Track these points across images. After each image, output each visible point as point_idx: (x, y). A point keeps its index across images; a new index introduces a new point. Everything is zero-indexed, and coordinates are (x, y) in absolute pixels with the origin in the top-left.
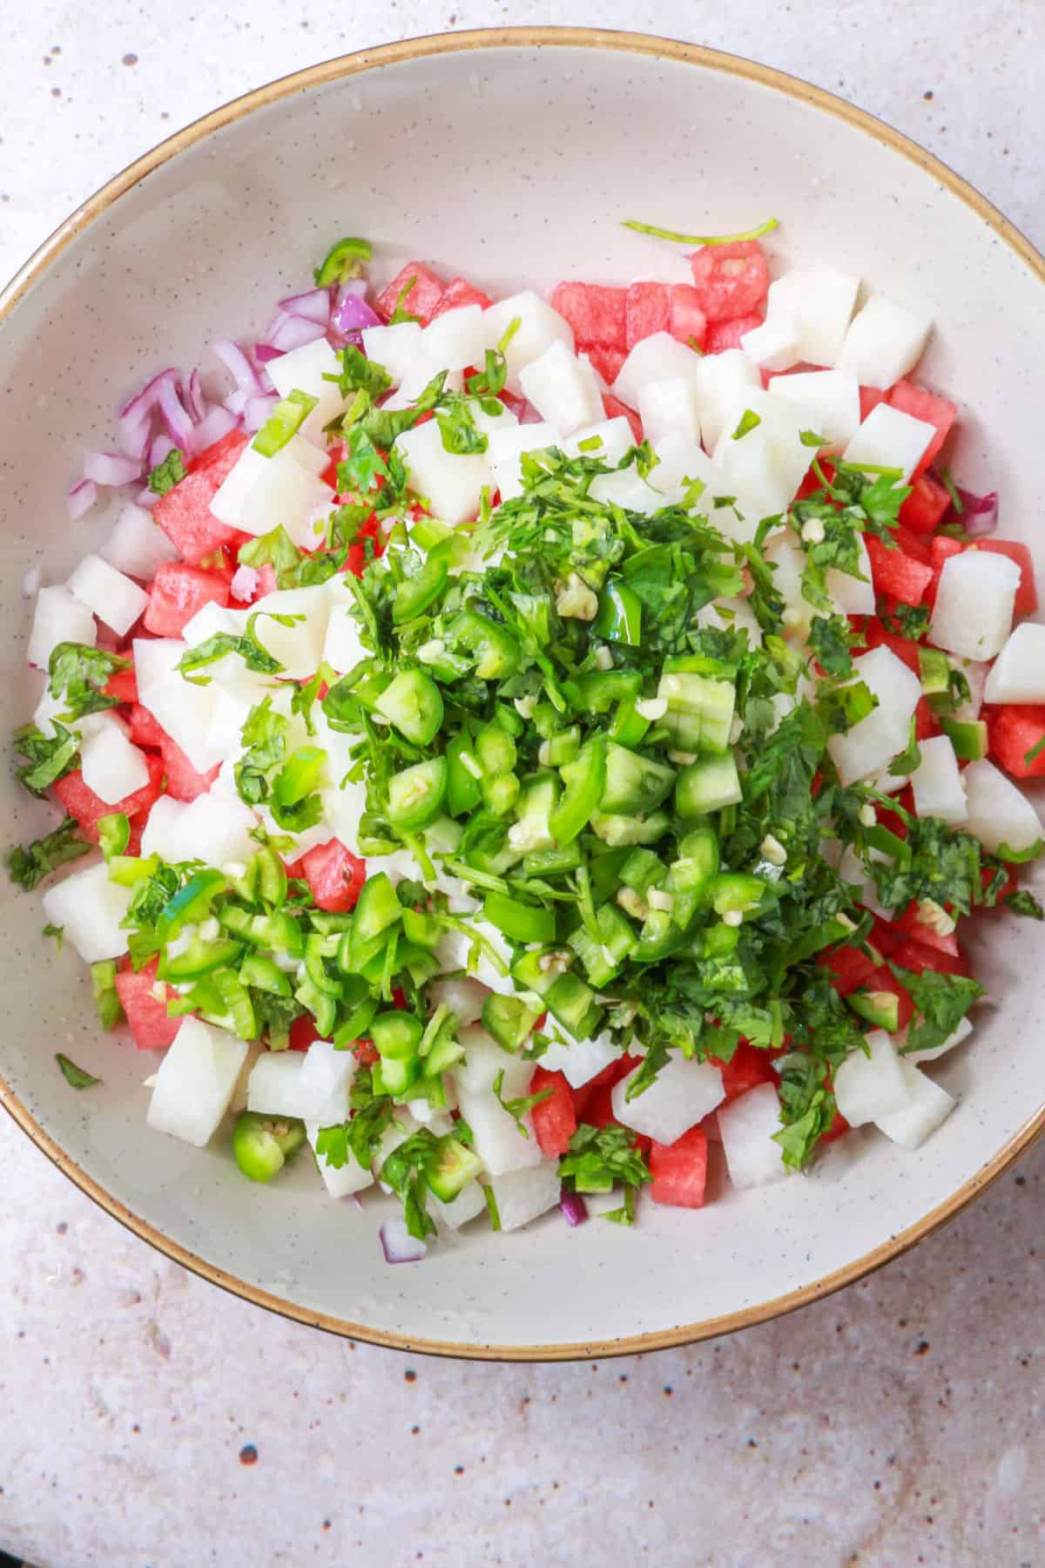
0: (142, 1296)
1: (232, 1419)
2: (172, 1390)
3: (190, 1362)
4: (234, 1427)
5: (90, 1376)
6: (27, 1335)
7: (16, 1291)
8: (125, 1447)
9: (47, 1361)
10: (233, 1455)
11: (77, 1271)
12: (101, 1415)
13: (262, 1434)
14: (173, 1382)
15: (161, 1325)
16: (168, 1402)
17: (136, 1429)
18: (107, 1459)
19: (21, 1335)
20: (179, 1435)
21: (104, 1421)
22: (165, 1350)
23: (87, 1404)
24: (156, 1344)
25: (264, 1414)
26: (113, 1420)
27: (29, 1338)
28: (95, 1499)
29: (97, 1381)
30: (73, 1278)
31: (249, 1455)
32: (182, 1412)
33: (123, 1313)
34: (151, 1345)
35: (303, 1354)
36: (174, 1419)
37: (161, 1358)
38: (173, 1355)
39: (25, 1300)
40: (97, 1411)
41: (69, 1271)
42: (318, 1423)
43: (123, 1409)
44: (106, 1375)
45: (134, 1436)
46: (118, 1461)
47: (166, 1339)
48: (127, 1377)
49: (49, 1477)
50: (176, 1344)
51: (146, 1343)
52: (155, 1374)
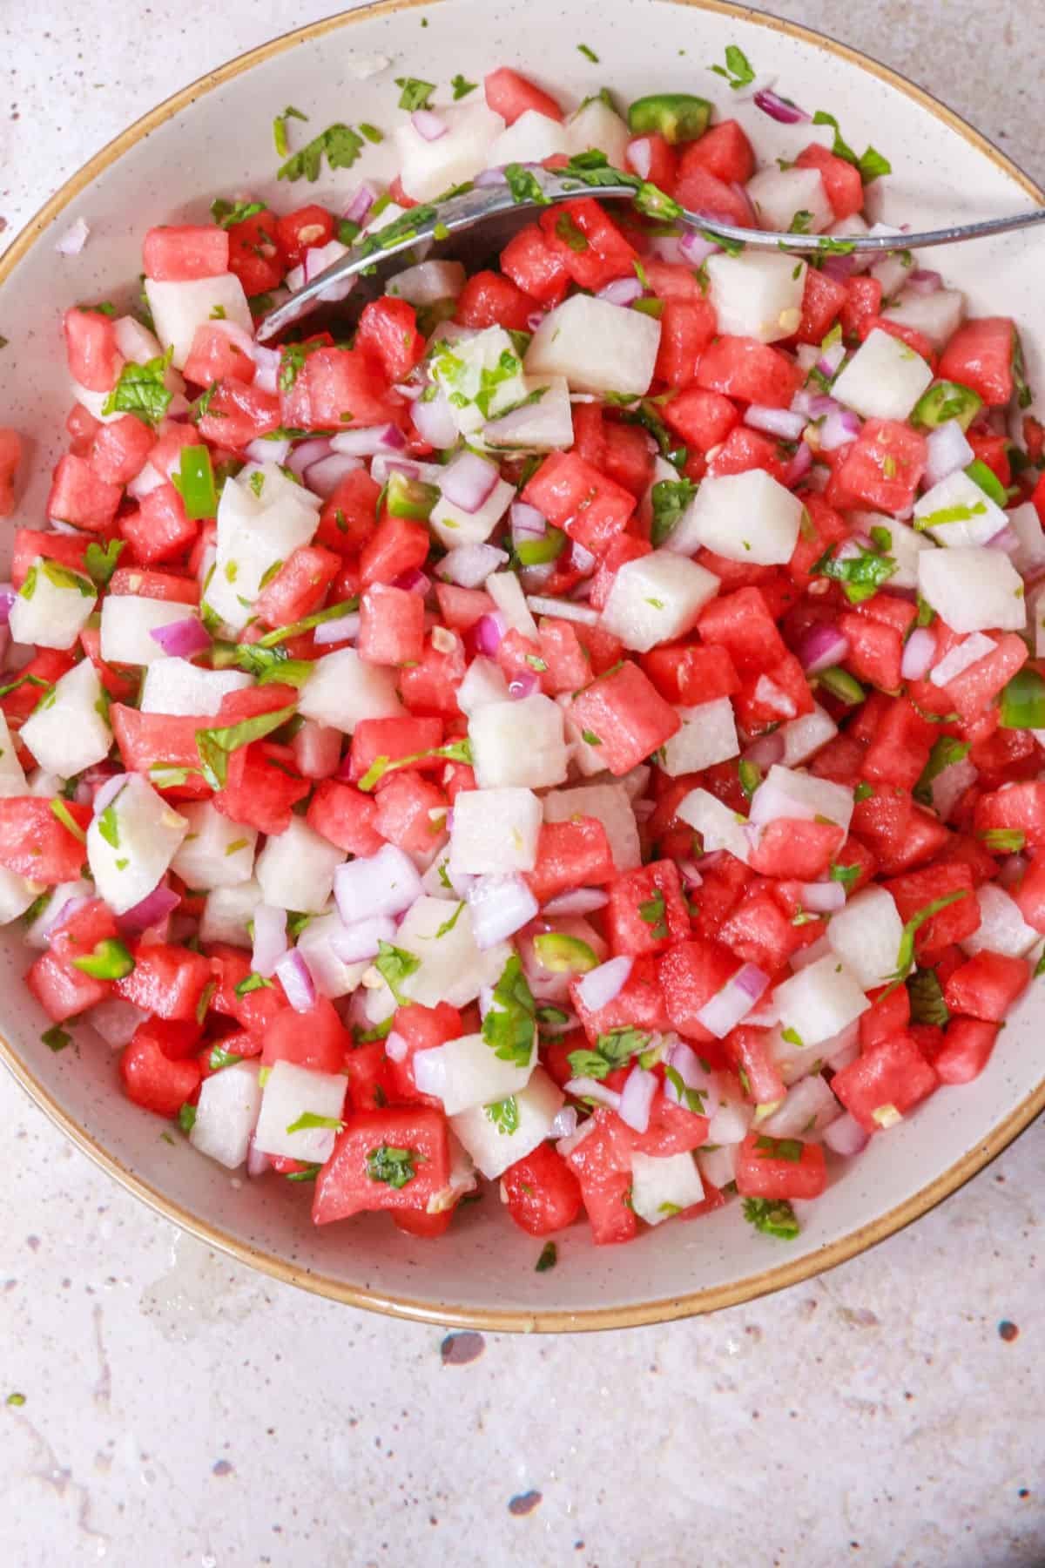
0: (814, 1298)
1: (970, 1319)
2: (905, 1342)
3: (897, 1310)
4: (976, 1322)
5: (836, 1394)
6: (760, 1410)
7: (719, 1388)
8: (914, 1418)
9: (793, 1415)
10: (996, 1341)
11: (748, 1330)
12: (873, 1412)
13: (1000, 1308)
14: (900, 1335)
15: (849, 1304)
16: (912, 1354)
17: (908, 1396)
18: (906, 1441)
19: (756, 1415)
20: (944, 1369)
21: (879, 1416)
22: (871, 1319)
23: (855, 1414)
24: (858, 1321)
25: (988, 1292)
26: (885, 1408)
27: (764, 1412)
28: (931, 1478)
29: (845, 1391)
30: (751, 1337)
31: (1008, 1331)
32: (928, 1349)
33: (814, 1325)
34: (857, 1327)
35: (972, 1221)
36: (928, 1361)
37: (873, 1329)
38: (879, 1316)
39: (732, 1388)
40: (866, 1413)
41: (742, 1335)
42: (1033, 1258)
43: (884, 1392)
44: (847, 1382)
45: (913, 1403)
46: (918, 1433)
47: (862, 1311)
48: (864, 1366)
49: (882, 1497)
50: (874, 1308)
51: (852, 1328)
52: (881, 1343)
